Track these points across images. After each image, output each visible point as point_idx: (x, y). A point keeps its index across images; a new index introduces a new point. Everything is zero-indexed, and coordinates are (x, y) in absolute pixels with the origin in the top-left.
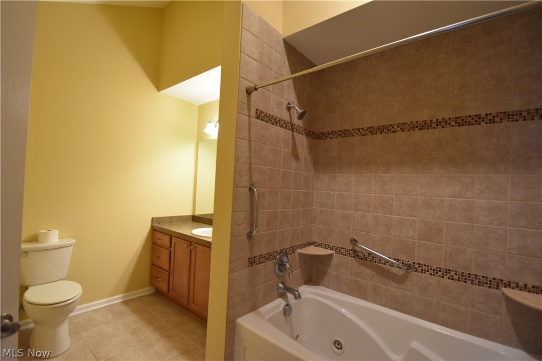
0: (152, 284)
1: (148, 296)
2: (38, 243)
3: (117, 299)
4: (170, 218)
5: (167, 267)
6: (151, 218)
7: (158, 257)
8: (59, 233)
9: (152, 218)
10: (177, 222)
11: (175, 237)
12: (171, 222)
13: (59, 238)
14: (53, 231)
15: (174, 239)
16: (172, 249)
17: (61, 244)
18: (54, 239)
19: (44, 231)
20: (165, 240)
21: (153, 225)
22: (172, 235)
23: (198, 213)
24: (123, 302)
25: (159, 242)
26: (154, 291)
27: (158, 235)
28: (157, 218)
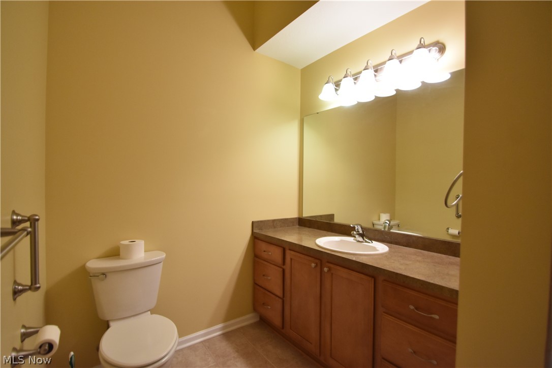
0: (255, 309)
1: (252, 326)
2: (120, 259)
3: (216, 331)
4: (274, 221)
5: (279, 292)
6: (251, 222)
7: (264, 275)
8: (145, 243)
9: (253, 222)
10: (281, 227)
11: (290, 250)
12: (275, 227)
13: (145, 252)
14: (138, 241)
15: (288, 253)
16: (287, 268)
17: (148, 260)
18: (140, 253)
19: (126, 242)
20: (275, 254)
21: (254, 231)
22: (285, 247)
23: (306, 214)
24: (223, 334)
25: (265, 255)
26: (258, 319)
27: (263, 246)
28: (258, 221)
